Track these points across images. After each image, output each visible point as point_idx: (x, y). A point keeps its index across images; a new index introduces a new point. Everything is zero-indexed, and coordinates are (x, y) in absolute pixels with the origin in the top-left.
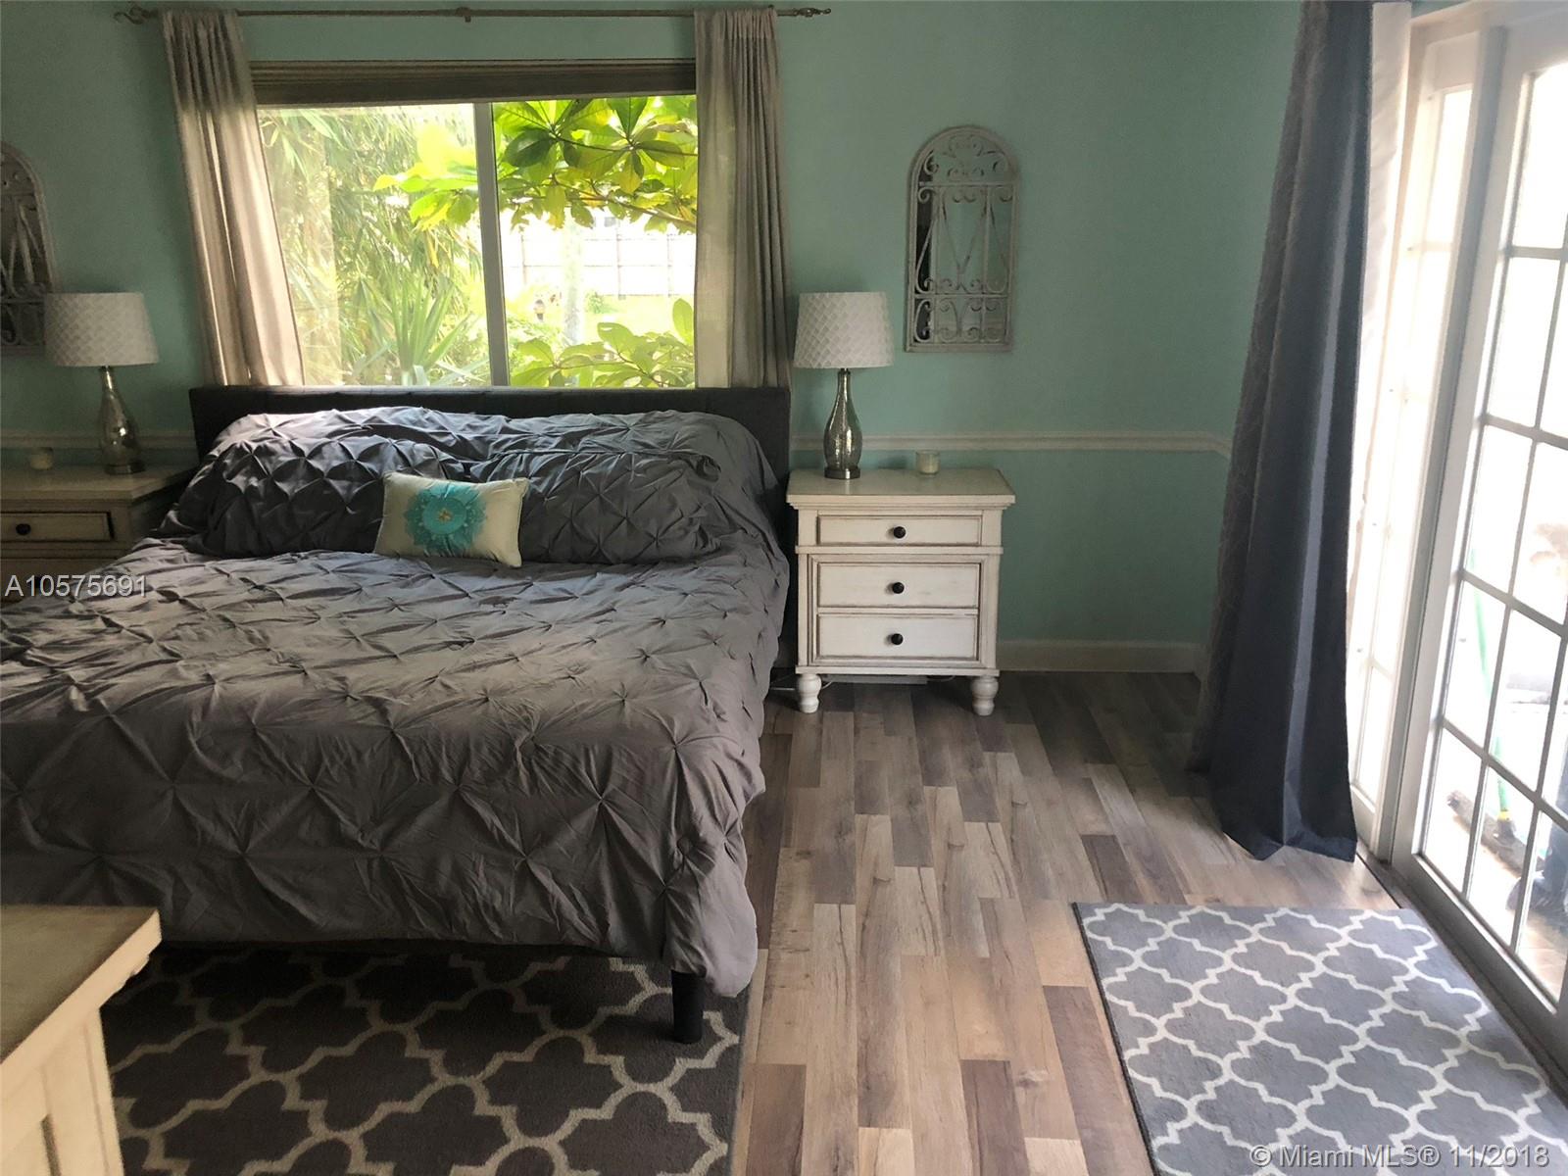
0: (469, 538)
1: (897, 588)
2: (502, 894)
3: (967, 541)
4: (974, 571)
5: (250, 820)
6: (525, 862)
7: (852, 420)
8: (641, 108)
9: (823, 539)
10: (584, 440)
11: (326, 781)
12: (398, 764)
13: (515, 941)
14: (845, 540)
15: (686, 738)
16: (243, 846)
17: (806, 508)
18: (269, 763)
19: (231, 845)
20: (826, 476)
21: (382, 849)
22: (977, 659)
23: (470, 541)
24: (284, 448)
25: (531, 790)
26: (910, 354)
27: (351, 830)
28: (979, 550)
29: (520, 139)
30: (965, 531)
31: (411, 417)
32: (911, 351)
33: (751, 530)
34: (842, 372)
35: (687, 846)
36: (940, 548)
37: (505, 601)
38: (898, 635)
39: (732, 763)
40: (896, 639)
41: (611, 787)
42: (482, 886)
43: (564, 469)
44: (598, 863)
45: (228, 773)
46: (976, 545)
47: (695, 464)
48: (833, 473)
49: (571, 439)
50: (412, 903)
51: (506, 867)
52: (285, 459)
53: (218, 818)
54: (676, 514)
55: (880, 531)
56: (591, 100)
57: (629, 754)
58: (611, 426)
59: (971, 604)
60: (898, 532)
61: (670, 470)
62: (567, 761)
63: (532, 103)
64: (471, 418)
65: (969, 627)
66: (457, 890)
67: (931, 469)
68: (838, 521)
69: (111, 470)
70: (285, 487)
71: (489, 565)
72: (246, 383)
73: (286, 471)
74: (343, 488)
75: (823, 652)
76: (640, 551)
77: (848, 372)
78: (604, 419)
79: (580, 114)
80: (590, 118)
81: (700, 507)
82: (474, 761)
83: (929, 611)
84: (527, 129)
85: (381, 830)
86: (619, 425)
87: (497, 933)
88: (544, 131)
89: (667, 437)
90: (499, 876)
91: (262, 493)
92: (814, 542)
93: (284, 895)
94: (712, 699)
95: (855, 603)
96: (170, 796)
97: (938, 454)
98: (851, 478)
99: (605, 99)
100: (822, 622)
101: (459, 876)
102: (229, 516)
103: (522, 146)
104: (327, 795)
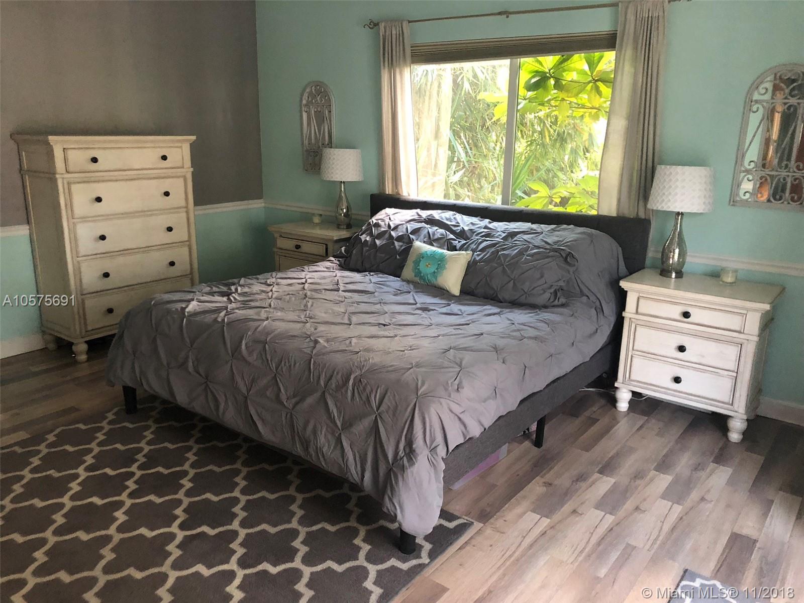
0: (436, 278)
1: (682, 349)
2: (329, 445)
3: (732, 328)
4: (737, 348)
5: (253, 381)
6: (340, 433)
7: (681, 244)
8: (601, 58)
9: (640, 311)
10: (518, 236)
11: (281, 373)
12: (306, 373)
13: (330, 470)
14: (652, 313)
15: (425, 394)
16: (249, 391)
17: (633, 290)
18: (264, 358)
19: (244, 390)
20: (661, 275)
21: (293, 409)
22: (732, 405)
23: (436, 279)
24: (385, 224)
25: (351, 400)
26: (733, 207)
27: (283, 397)
28: (742, 336)
29: (533, 77)
30: (733, 322)
31: (448, 217)
32: (732, 205)
33: (592, 298)
34: (678, 214)
35: (407, 451)
36: (715, 329)
37: (429, 310)
38: (679, 378)
39: (452, 415)
40: (677, 380)
41: (381, 409)
42: (322, 439)
43: (493, 249)
44: (369, 445)
45: (250, 359)
46: (740, 332)
47: (564, 255)
48: (664, 272)
49: (512, 235)
50: (297, 438)
51: (333, 434)
52: (383, 229)
53: (243, 378)
54: (542, 281)
55: (676, 312)
56: (573, 55)
57: (394, 395)
58: (535, 230)
59: (732, 369)
60: (686, 315)
61: (548, 257)
62: (368, 389)
63: (540, 58)
64: (475, 220)
65: (728, 384)
66: (312, 437)
67: (729, 279)
68: (650, 301)
69: (339, 227)
70: (378, 242)
71: (441, 292)
72: (395, 193)
73: (380, 236)
74: (398, 246)
75: (633, 377)
76: (516, 298)
77: (682, 214)
78: (534, 226)
79: (566, 64)
80: (572, 65)
81: (560, 280)
82: (333, 378)
83: (701, 367)
84: (537, 72)
85: (294, 401)
86: (539, 230)
87: (323, 464)
88: (546, 73)
89: (561, 239)
90: (330, 437)
91: (369, 243)
92: (634, 311)
93: (255, 418)
94: (460, 379)
95: (656, 352)
96: (229, 365)
97: (736, 271)
98: (676, 277)
99: (583, 54)
100: (633, 359)
101: (315, 432)
102: (354, 252)
103: (534, 80)
104: (280, 379)
